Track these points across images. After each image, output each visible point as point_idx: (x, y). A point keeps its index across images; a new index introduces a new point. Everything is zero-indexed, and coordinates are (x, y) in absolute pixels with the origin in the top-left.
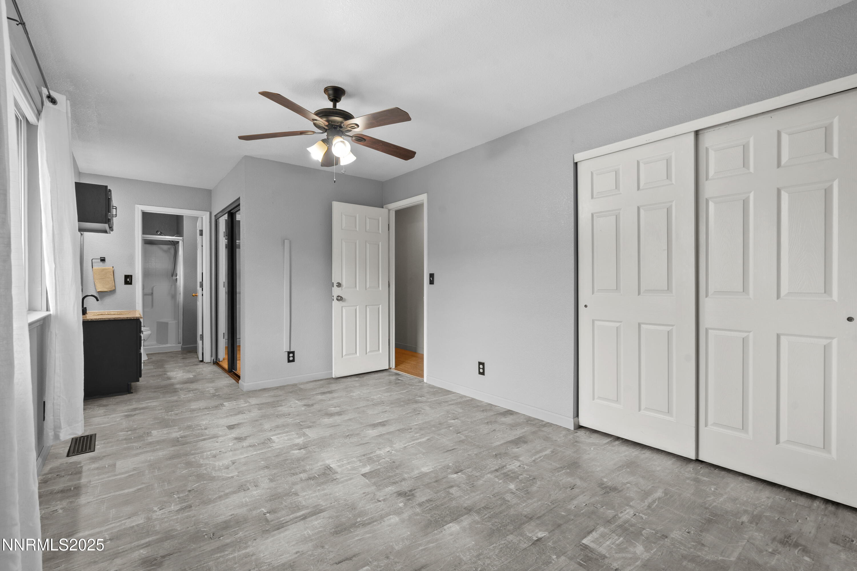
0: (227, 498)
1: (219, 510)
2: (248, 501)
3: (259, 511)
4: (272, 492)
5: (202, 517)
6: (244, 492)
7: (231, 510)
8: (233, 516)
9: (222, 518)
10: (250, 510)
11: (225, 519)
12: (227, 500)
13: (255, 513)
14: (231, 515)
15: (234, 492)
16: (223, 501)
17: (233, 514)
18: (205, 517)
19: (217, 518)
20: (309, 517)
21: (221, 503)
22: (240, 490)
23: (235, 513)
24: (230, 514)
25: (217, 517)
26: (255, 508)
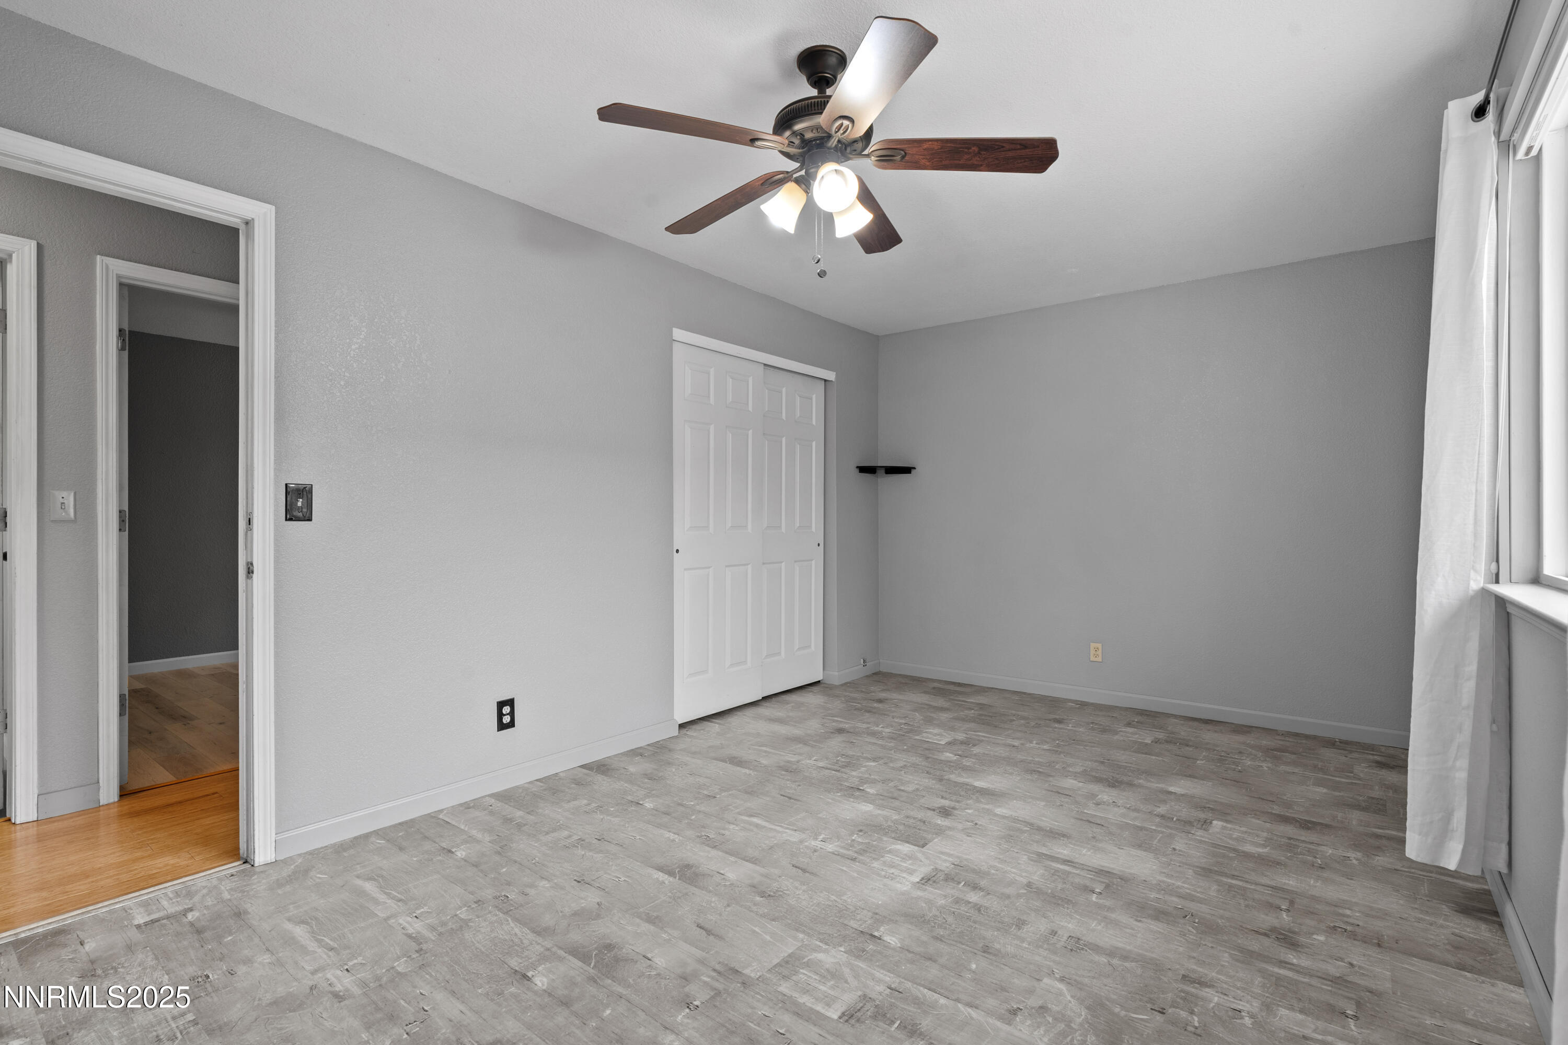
0: (1117, 948)
1: (1147, 940)
2: (1096, 922)
3: (1101, 901)
4: (1049, 909)
5: (1181, 948)
6: (1084, 938)
7: (1133, 929)
8: (1139, 919)
9: (1155, 926)
10: (1109, 909)
11: (1152, 923)
12: (1120, 945)
13: (1108, 903)
14: (1140, 921)
15: (1096, 949)
16: (1128, 948)
17: (1136, 920)
18: (1177, 945)
19: (1162, 931)
20: (1062, 859)
21: (1135, 948)
22: (1085, 945)
23: (1131, 920)
24: (1139, 924)
25: (1160, 932)
26: (1100, 907)
